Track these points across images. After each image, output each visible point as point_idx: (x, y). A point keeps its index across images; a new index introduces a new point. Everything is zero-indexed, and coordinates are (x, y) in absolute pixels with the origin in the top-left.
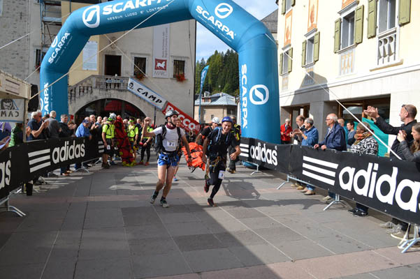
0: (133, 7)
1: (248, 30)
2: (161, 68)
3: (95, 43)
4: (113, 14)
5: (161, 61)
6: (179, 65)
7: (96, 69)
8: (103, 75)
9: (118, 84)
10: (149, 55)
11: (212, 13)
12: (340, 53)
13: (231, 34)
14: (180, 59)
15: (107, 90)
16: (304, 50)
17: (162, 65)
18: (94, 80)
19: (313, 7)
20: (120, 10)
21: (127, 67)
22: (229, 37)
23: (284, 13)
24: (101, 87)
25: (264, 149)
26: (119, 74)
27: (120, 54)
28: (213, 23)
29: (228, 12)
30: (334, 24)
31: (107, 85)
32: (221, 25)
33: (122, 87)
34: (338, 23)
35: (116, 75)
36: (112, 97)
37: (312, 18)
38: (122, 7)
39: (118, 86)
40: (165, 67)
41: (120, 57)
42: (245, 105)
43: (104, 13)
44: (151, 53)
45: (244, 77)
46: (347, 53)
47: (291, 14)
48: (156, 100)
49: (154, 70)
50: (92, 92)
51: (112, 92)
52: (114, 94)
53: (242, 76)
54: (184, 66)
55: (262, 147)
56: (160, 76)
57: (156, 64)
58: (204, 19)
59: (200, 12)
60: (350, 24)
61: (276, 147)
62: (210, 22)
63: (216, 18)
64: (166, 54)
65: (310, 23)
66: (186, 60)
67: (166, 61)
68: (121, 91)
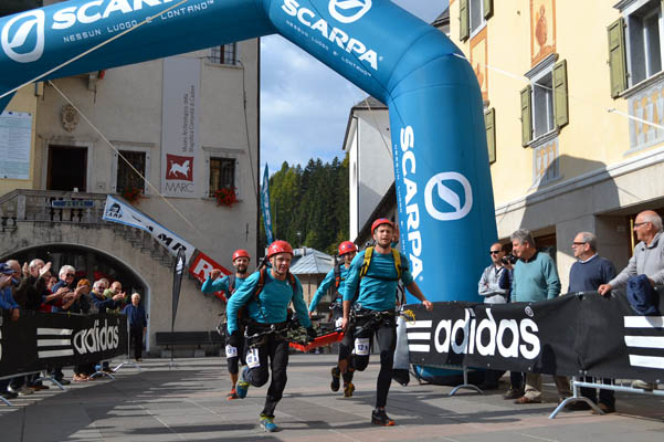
0: (126, 9)
1: (409, 48)
2: (180, 176)
3: (25, 115)
4: (78, 27)
5: (180, 160)
6: (223, 169)
7: (26, 177)
8: (44, 188)
9: (80, 210)
10: (152, 145)
11: (322, 13)
12: (628, 95)
13: (371, 58)
14: (224, 156)
15: (52, 225)
16: (526, 108)
17: (184, 169)
18: (22, 202)
19: (543, 9)
20: (97, 17)
21: (101, 172)
22: (366, 65)
23: (466, 39)
24: (38, 218)
25: (489, 323)
26: (82, 188)
27: (85, 145)
28: (325, 34)
29: (361, 8)
30: (606, 32)
31: (52, 214)
32: (345, 38)
33: (88, 217)
34: (618, 29)
35: (76, 190)
36: (65, 242)
37: (540, 34)
38: (101, 9)
39: (80, 216)
40: (190, 173)
41: (84, 150)
42: (413, 223)
43: (56, 26)
44: (156, 140)
45: (409, 155)
46: (648, 92)
47: (485, 37)
48: (173, 244)
49: (165, 181)
50: (15, 230)
51: (66, 229)
52: (70, 235)
53: (401, 153)
54: (233, 170)
55: (481, 316)
56: (179, 193)
57: (169, 167)
58: (304, 27)
59: (293, 13)
60: (645, 30)
61: (528, 309)
62: (318, 32)
63: (332, 24)
64: (192, 145)
65: (537, 48)
66: (239, 158)
67: (191, 159)
68: (88, 226)
